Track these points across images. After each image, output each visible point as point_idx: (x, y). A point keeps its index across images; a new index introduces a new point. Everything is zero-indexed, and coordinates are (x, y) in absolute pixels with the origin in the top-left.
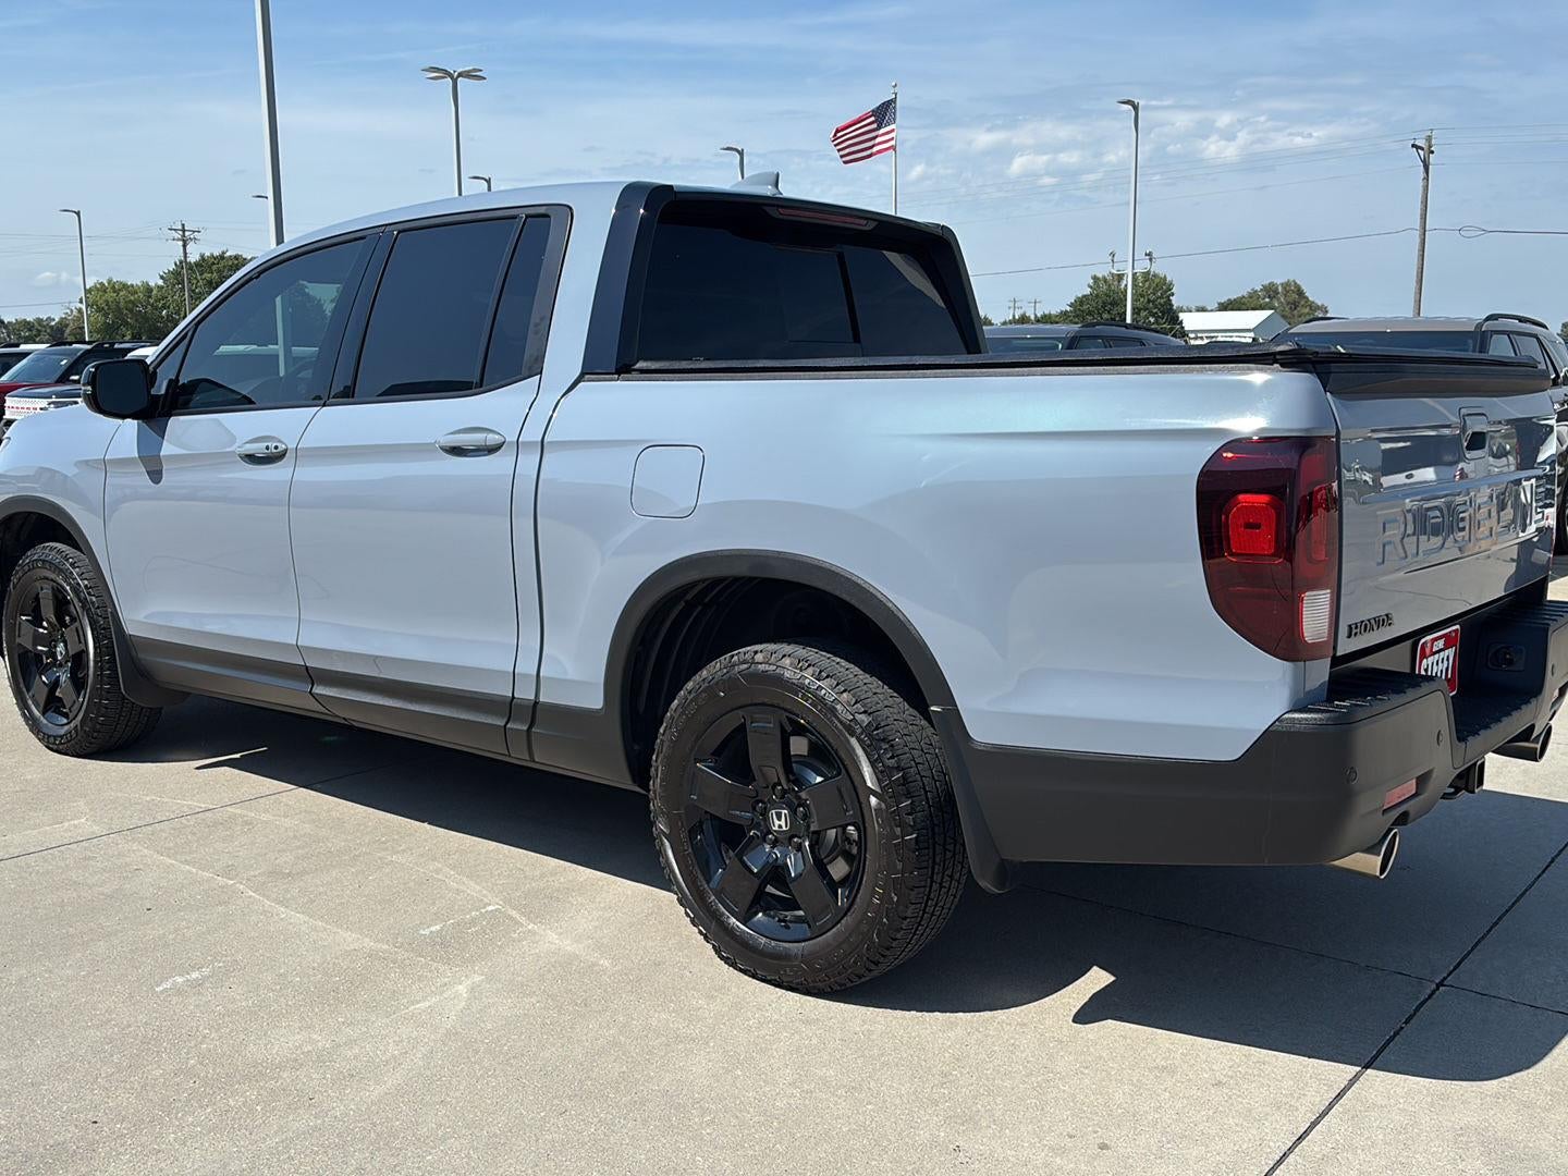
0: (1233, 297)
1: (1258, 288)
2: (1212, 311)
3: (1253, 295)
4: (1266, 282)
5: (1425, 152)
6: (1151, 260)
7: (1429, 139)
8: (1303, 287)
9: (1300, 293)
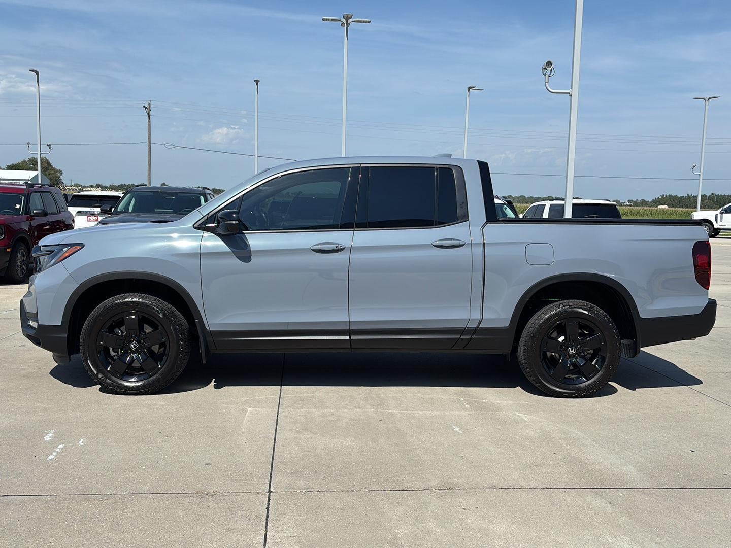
0: (15, 163)
1: (27, 160)
2: (4, 169)
3: (24, 162)
4: (31, 157)
5: (148, 109)
6: (50, 148)
7: (149, 104)
8: (50, 160)
9: (49, 164)
